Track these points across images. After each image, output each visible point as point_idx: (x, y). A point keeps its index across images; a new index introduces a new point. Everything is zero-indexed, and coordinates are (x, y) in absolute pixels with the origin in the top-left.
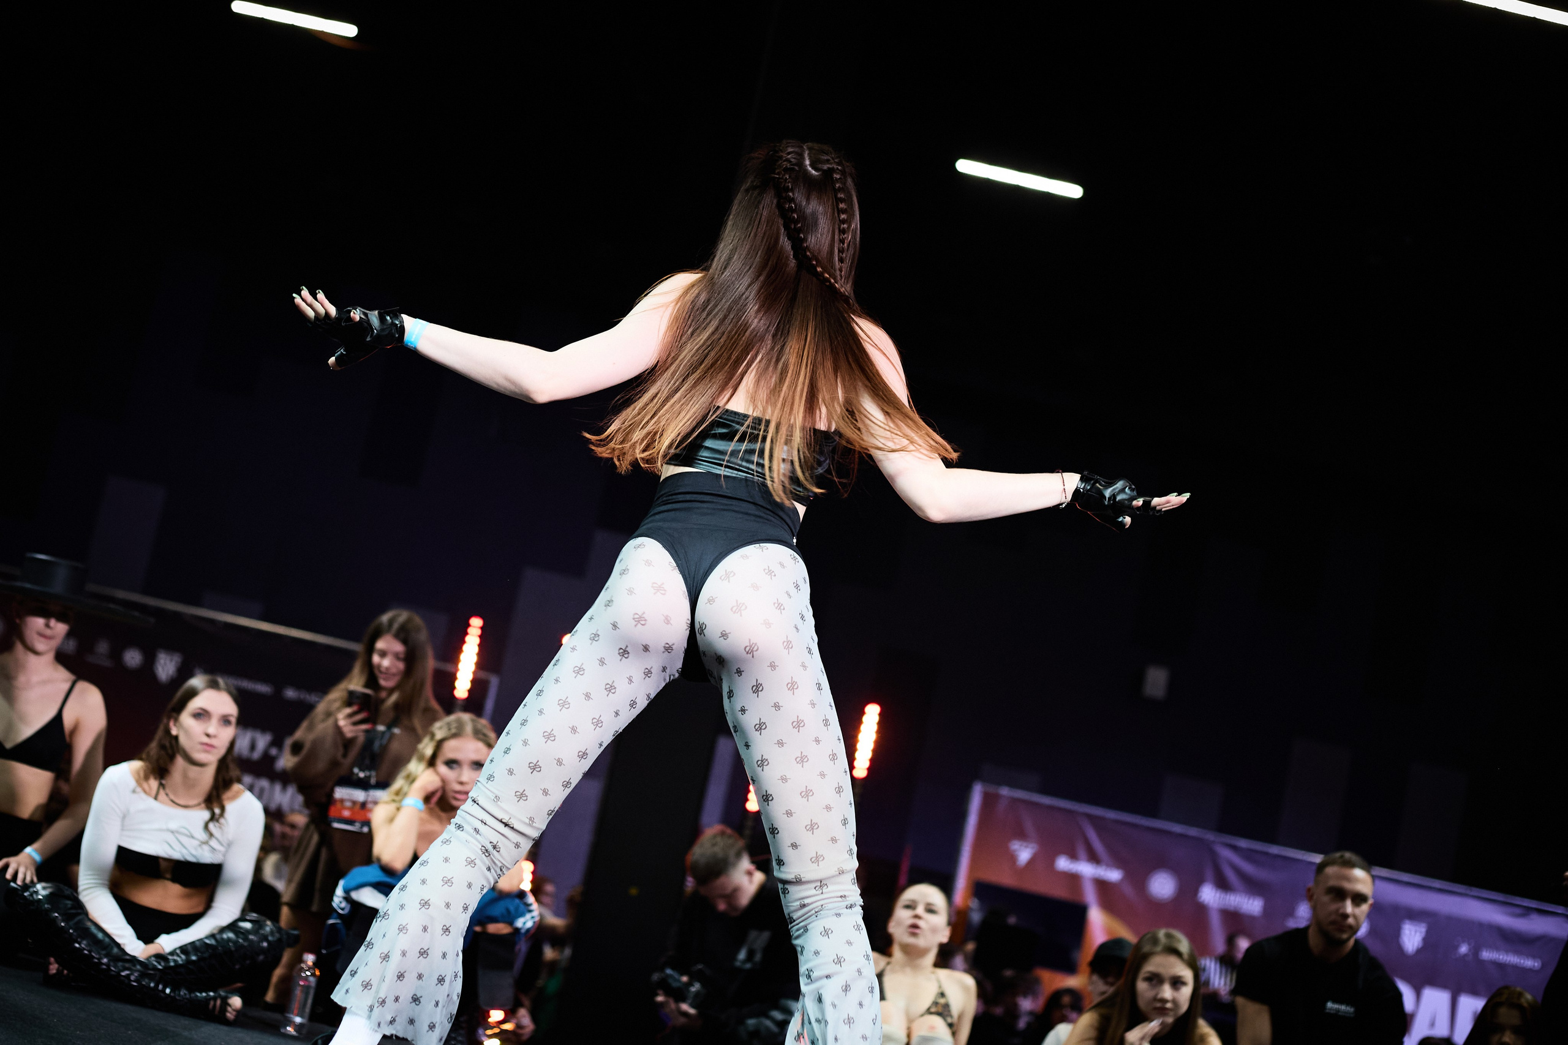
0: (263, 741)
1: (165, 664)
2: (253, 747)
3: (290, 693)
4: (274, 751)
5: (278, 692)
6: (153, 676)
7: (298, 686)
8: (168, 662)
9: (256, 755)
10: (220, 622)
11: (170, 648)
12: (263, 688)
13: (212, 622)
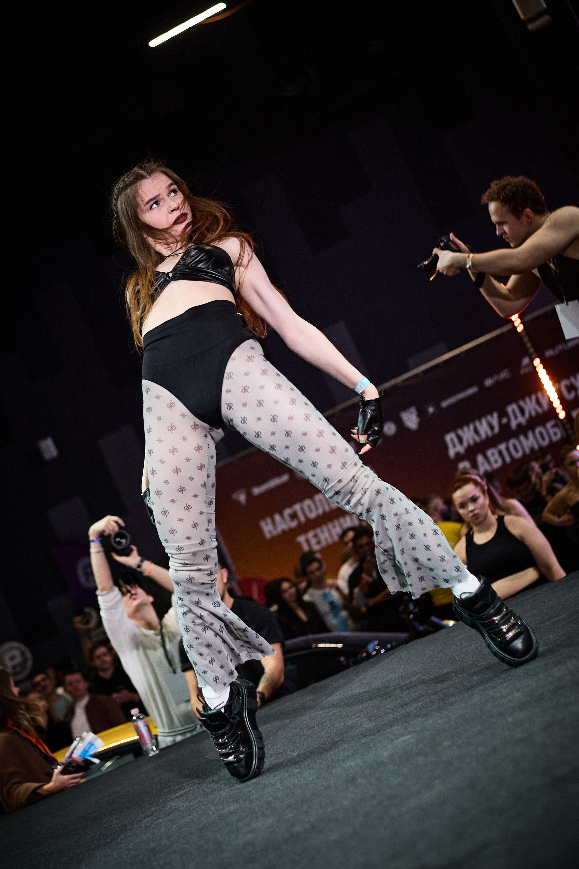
0: (494, 420)
1: (409, 418)
2: (492, 427)
3: (489, 382)
4: (505, 421)
5: (481, 386)
6: (408, 430)
7: (491, 376)
8: (410, 416)
9: (497, 430)
10: (420, 373)
11: (405, 408)
12: (471, 391)
13: (416, 376)
